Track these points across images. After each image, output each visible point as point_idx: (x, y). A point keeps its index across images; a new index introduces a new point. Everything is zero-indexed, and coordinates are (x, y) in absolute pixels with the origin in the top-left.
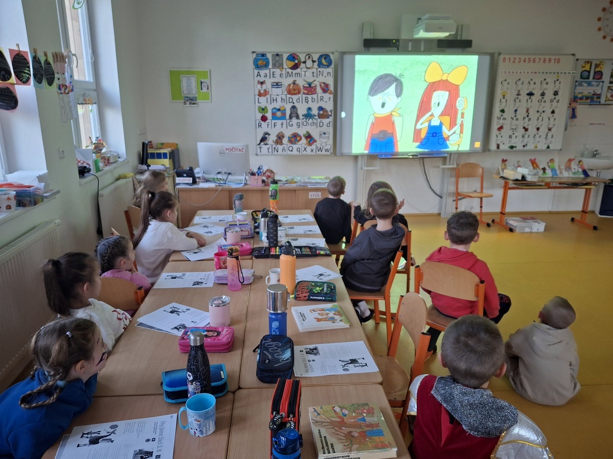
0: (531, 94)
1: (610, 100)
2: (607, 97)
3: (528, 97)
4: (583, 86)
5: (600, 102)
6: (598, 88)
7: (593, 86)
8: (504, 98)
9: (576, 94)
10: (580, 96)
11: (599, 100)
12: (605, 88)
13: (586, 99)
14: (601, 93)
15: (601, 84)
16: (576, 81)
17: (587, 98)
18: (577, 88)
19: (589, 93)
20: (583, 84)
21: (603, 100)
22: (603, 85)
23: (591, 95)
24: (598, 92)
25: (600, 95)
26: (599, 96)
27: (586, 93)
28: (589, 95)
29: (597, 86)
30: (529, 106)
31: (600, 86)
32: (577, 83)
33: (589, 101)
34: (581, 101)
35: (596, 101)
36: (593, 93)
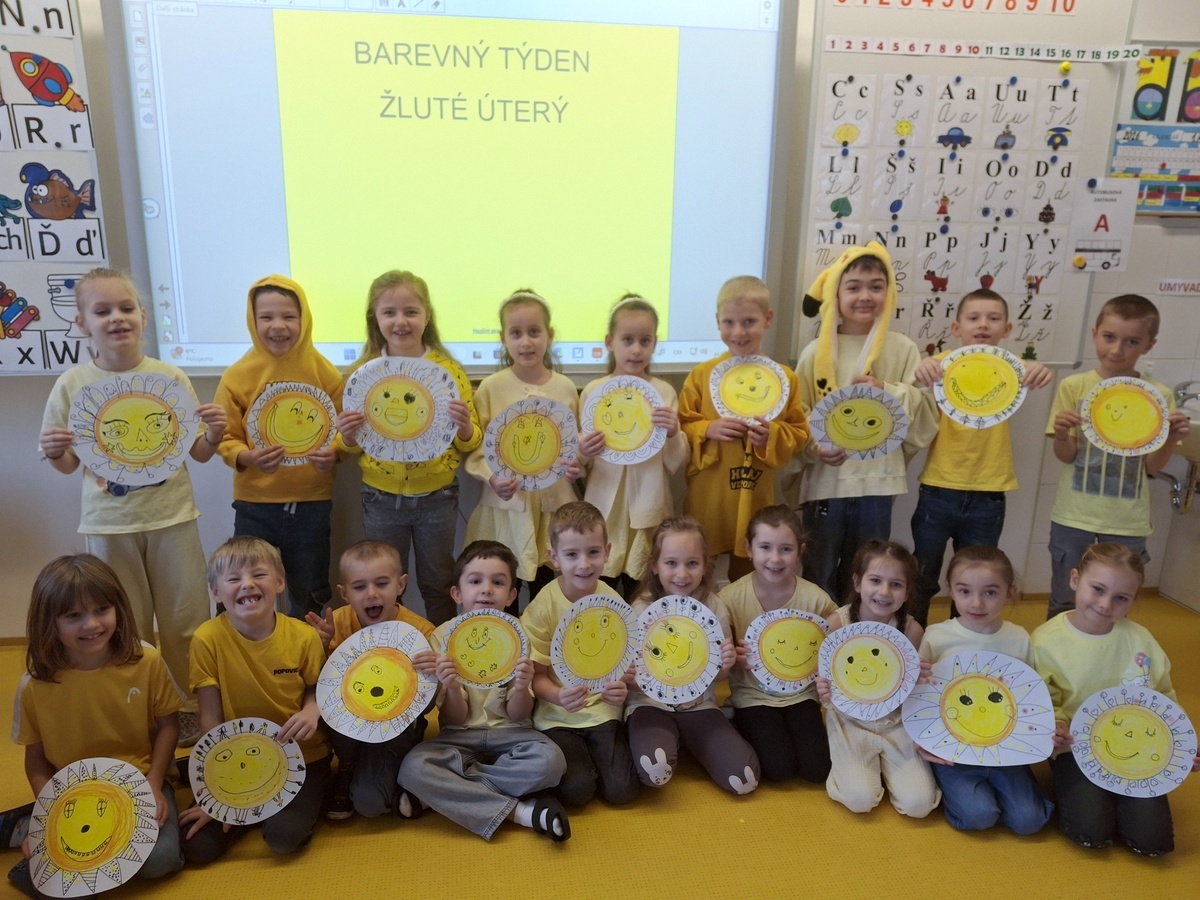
0: (955, 139)
3: (947, 151)
8: (845, 153)
9: (1118, 174)
16: (1119, 127)
18: (1120, 150)
20: (1143, 135)
23: (1173, 178)
30: (948, 190)
32: (1121, 134)
36: (1176, 172)
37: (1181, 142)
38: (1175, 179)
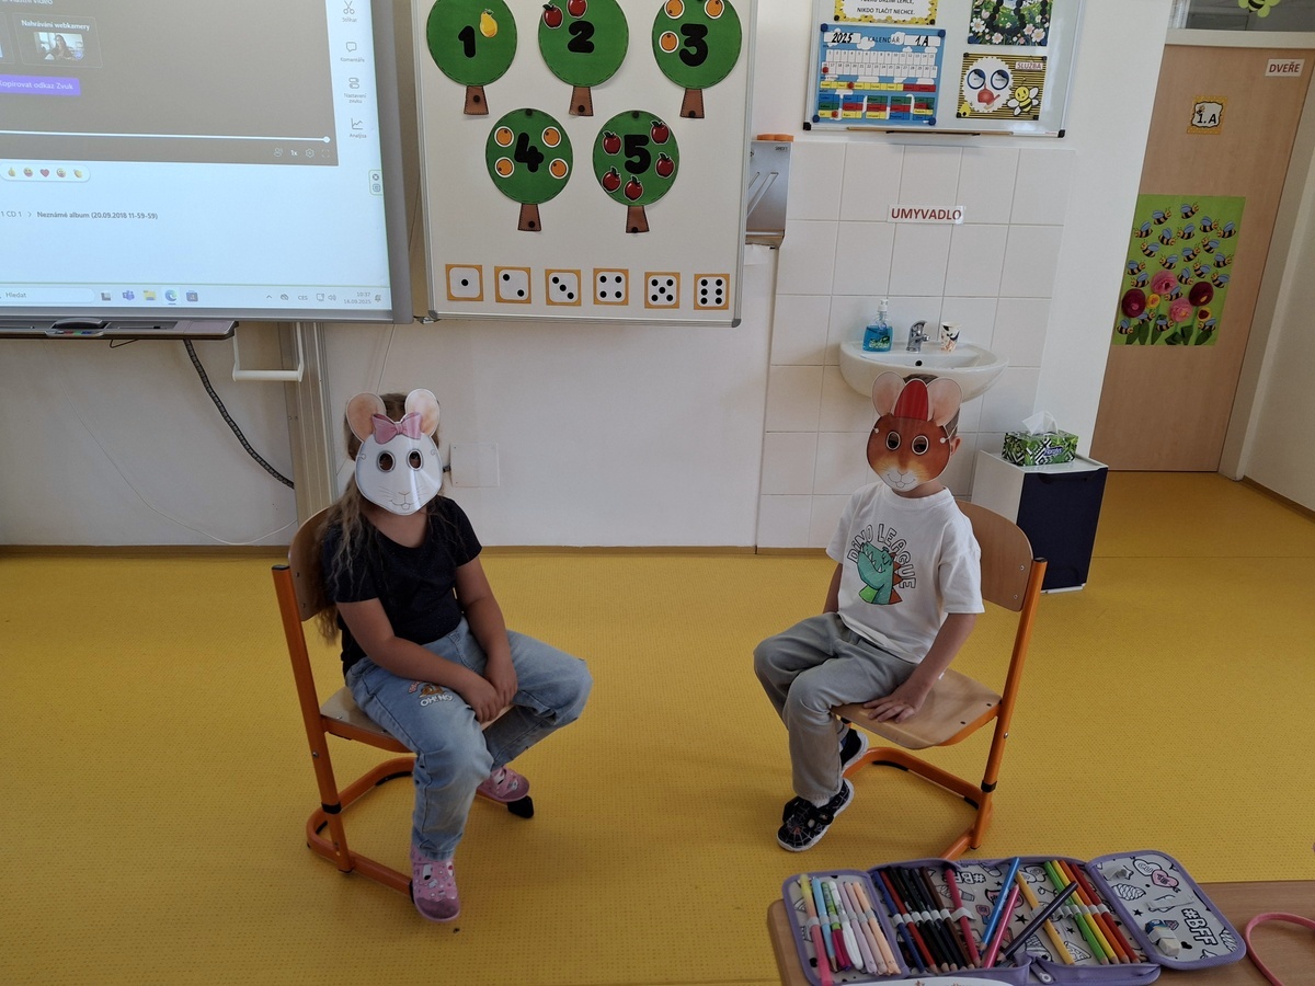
1: (975, 115)
2: (962, 100)
4: (854, 47)
5: (932, 121)
6: (919, 59)
7: (899, 49)
9: (830, 83)
10: (843, 92)
11: (929, 112)
12: (952, 62)
13: (869, 109)
14: (937, 79)
15: (934, 41)
16: (824, 28)
17: (877, 103)
18: (830, 55)
19: (883, 79)
20: (856, 37)
21: (945, 116)
22: (940, 49)
23: (897, 87)
24: (925, 79)
25: (932, 89)
26: (926, 96)
27: (868, 81)
28: (884, 87)
29: (918, 49)
31: (931, 50)
32: (829, 36)
33: (886, 114)
34: (852, 114)
35: (919, 118)
36: (901, 80)
37: (903, 46)
38: (901, 88)
